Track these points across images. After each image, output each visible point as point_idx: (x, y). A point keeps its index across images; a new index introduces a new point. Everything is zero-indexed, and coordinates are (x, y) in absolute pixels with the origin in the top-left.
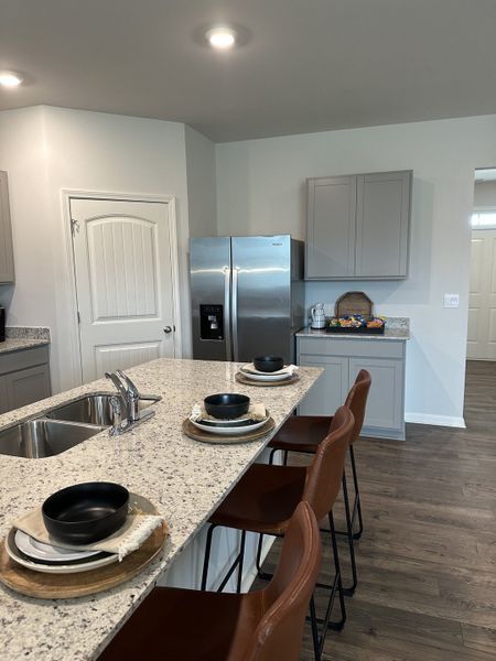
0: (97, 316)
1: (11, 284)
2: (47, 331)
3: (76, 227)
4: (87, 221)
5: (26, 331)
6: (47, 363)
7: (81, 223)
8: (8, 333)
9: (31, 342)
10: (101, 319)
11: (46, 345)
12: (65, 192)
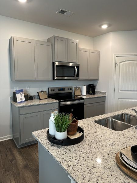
0: (120, 90)
1: (97, 80)
2: (106, 93)
3: (117, 64)
4: (120, 63)
5: (100, 92)
6: (105, 101)
7: (118, 63)
8: (95, 92)
9: (101, 95)
10: (121, 91)
11: (105, 97)
12: (115, 55)
